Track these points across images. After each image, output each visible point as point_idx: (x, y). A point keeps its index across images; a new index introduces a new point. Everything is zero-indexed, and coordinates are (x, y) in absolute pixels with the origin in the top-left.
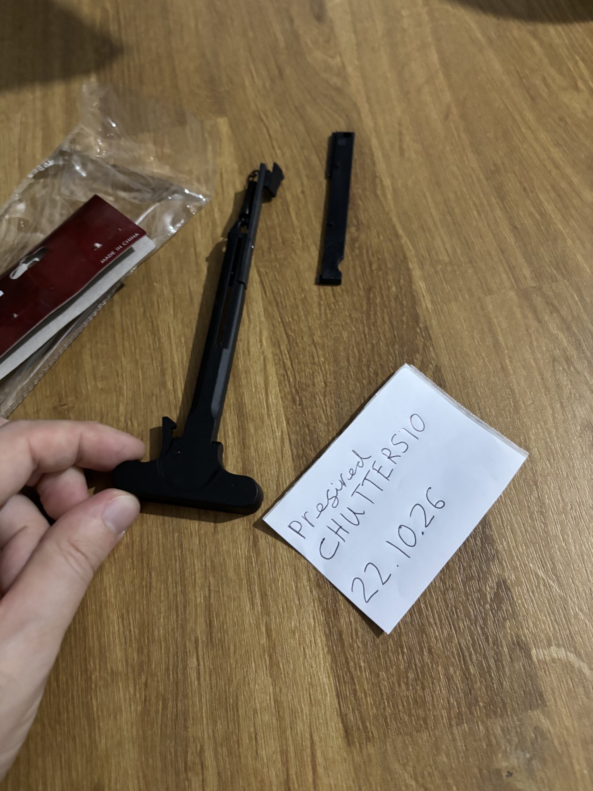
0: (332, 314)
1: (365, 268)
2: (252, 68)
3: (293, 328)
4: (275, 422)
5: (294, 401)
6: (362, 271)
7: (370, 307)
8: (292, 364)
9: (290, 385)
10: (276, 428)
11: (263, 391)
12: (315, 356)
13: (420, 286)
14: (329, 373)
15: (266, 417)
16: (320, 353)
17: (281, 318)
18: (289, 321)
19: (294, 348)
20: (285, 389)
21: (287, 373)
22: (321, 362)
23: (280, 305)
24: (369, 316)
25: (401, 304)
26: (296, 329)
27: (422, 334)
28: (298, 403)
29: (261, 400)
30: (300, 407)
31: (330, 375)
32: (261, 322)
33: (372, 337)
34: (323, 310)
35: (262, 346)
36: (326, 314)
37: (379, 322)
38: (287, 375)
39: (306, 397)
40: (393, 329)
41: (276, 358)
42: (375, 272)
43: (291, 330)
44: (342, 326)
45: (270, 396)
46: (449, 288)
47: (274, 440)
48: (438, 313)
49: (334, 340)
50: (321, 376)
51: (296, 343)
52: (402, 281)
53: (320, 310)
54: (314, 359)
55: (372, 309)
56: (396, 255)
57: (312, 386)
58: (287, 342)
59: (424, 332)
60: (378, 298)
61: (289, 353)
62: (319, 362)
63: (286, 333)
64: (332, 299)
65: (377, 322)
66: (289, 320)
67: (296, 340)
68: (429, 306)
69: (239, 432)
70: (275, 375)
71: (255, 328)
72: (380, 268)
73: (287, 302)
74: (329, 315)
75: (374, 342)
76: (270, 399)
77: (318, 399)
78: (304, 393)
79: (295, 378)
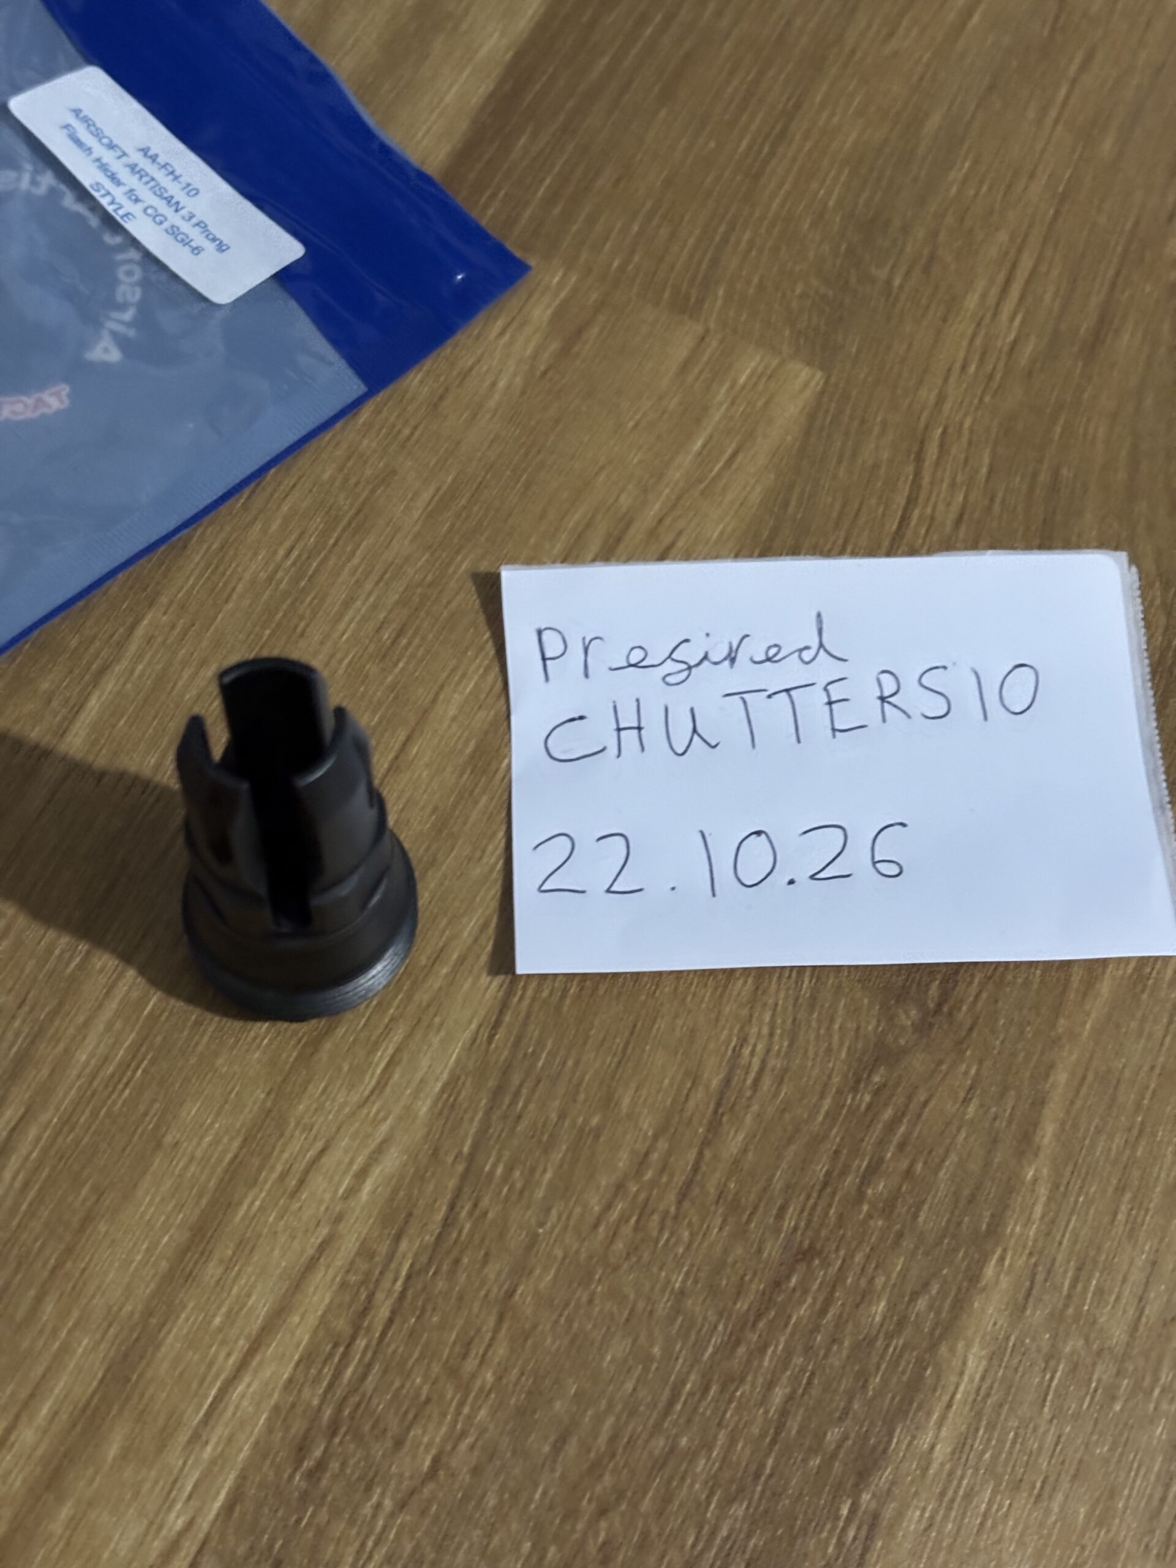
0: (633, 1250)
1: (844, 1173)
2: (1027, 262)
3: (485, 1202)
4: (196, 1475)
5: (301, 1449)
6: (828, 1174)
7: (759, 1316)
8: (390, 1321)
9: (331, 1386)
10: (186, 1494)
11: (242, 1344)
12: (477, 1349)
13: (964, 1363)
14: (469, 1440)
15: (183, 1437)
16: (501, 1350)
17: (475, 1146)
18: (492, 1173)
19: (435, 1273)
20: (306, 1393)
21: (353, 1338)
22: (478, 1383)
23: (507, 1100)
24: (734, 1341)
25: (863, 1378)
26: (490, 1215)
27: (844, 1529)
28: (308, 1464)
29: (214, 1369)
30: (303, 1485)
31: (472, 1447)
32: (408, 1112)
33: (689, 1421)
34: (614, 1215)
35: (352, 1191)
36: (614, 1235)
37: (747, 1387)
38: (348, 1346)
39: (344, 1464)
40: (774, 1442)
41: (364, 1266)
42: (865, 1207)
43: (475, 1205)
44: (632, 1310)
45: (247, 1379)
46: (1050, 1438)
47: (148, 1529)
48: (950, 1493)
49: (572, 1341)
50: (444, 1429)
51: (457, 1261)
52: (922, 1304)
53: (608, 1207)
54: (465, 1356)
55: (761, 1325)
56: (972, 1200)
57: (389, 1444)
58: (429, 1239)
59: (859, 1528)
60: (809, 1300)
61: (409, 1277)
62: (474, 1376)
63: (452, 1207)
64: (671, 1197)
65: (742, 1380)
66: (495, 1166)
67: (462, 1252)
68: (941, 1452)
69: (74, 1425)
70: (312, 1320)
71: (376, 1122)
72: (888, 1207)
73: (532, 1106)
74: (619, 1246)
75: (684, 1441)
76: (240, 1388)
77: (375, 1499)
78: (352, 1446)
79: (364, 1377)
